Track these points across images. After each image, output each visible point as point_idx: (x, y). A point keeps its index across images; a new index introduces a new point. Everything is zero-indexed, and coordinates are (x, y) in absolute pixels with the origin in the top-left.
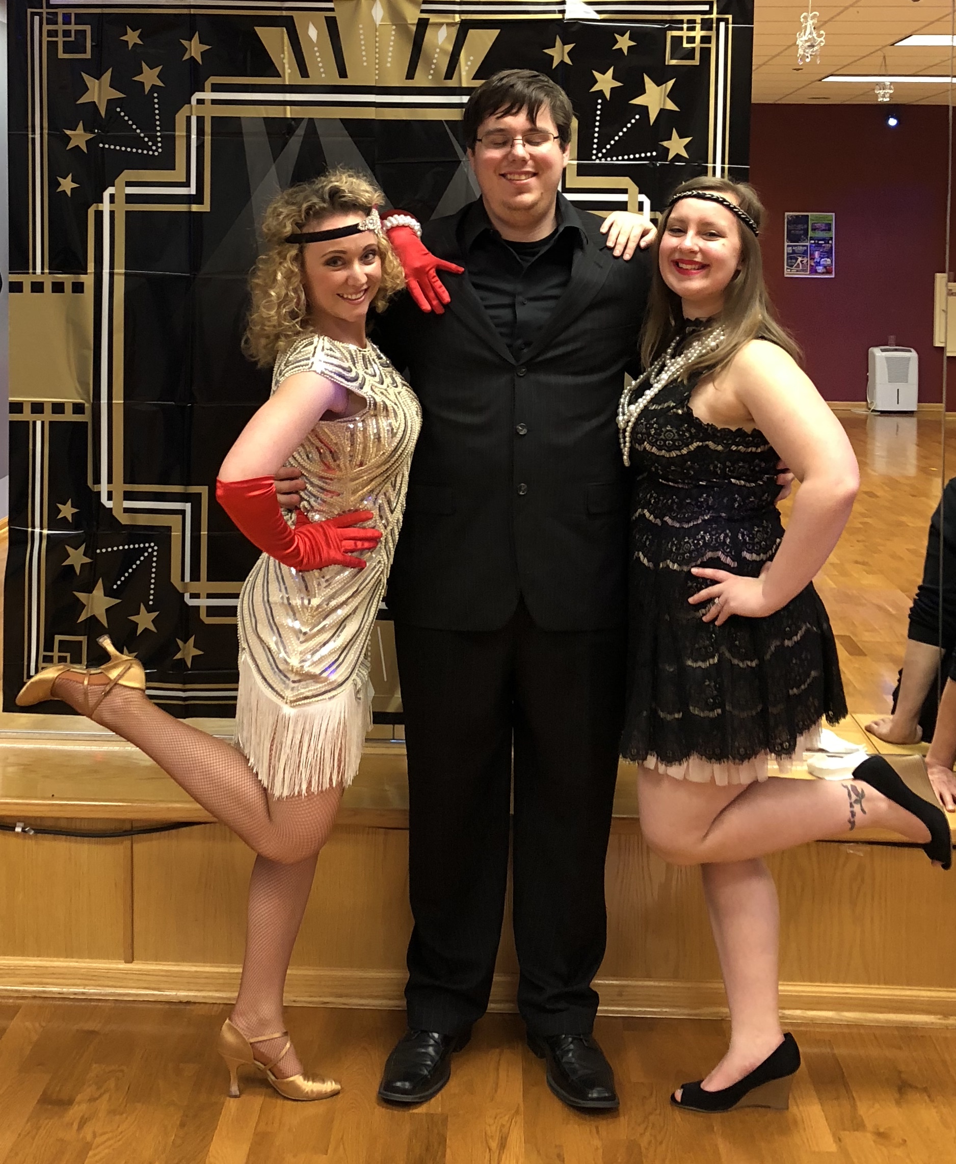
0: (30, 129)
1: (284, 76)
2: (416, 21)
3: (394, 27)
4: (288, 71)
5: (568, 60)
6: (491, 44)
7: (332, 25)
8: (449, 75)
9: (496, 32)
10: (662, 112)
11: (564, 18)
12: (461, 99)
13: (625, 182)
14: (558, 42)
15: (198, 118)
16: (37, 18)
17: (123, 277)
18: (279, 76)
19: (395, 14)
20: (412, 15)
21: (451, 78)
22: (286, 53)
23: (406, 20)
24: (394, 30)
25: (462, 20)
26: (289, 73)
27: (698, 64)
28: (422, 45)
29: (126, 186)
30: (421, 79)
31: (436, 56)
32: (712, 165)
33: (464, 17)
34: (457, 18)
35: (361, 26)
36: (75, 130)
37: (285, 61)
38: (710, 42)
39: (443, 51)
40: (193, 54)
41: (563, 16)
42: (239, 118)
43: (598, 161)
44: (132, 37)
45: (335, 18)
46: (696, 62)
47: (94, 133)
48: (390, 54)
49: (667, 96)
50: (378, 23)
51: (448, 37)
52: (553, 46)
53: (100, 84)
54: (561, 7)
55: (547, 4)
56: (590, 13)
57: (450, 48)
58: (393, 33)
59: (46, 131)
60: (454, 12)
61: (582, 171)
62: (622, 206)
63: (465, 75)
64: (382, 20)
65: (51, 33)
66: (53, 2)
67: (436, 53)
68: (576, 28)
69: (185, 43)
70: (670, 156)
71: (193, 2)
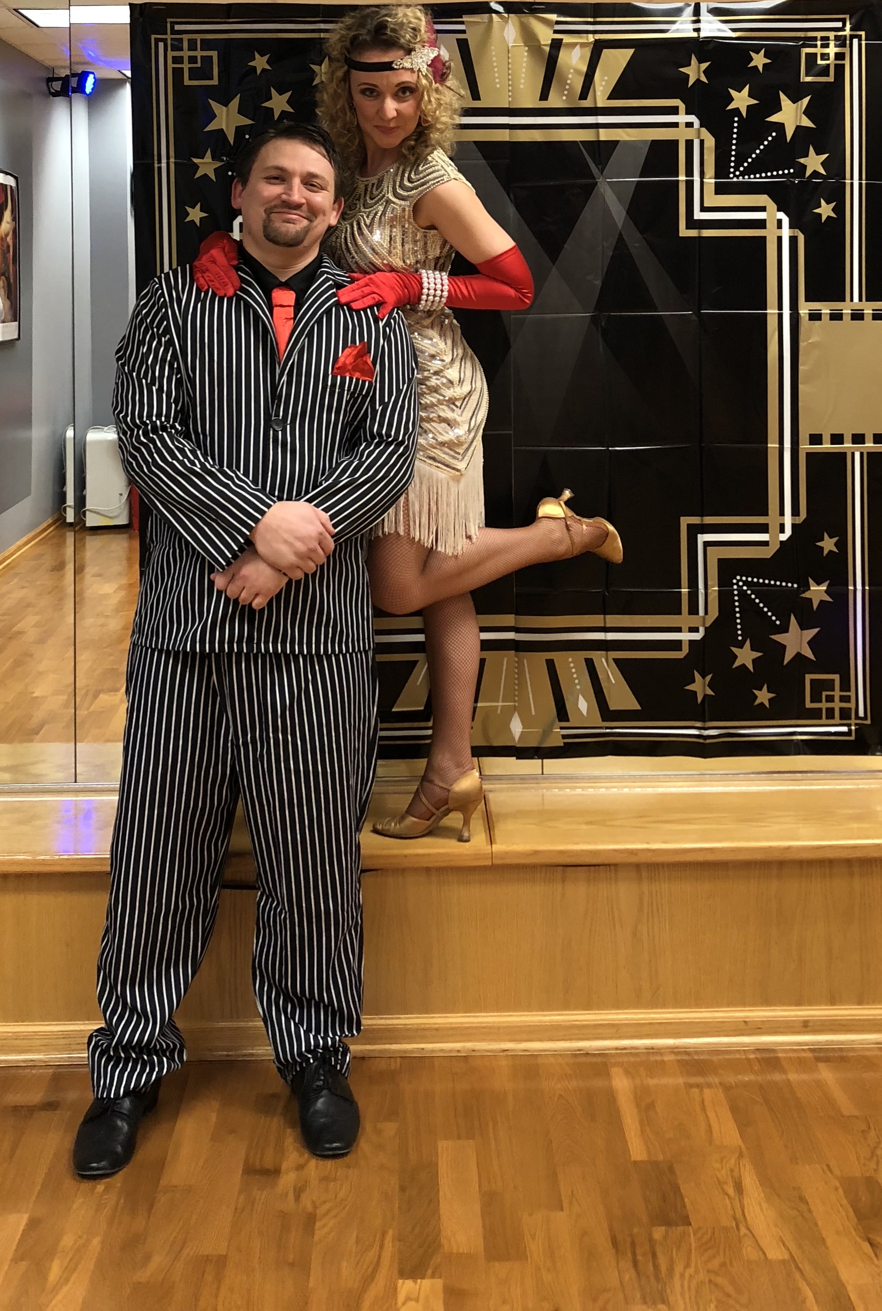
0: (156, 158)
2: (550, 42)
3: (527, 48)
5: (703, 79)
6: (625, 65)
7: (463, 46)
8: (584, 96)
9: (631, 51)
10: (799, 129)
11: (699, 37)
12: (597, 119)
13: (763, 199)
14: (694, 60)
16: (161, 45)
19: (529, 37)
20: (545, 36)
21: (586, 99)
23: (538, 41)
24: (526, 51)
25: (596, 40)
27: (833, 80)
28: (556, 65)
30: (555, 100)
31: (570, 76)
32: (850, 181)
33: (598, 37)
34: (591, 38)
35: (493, 48)
36: (203, 158)
38: (844, 59)
39: (577, 71)
41: (699, 34)
43: (735, 179)
44: (260, 63)
45: (466, 40)
46: (831, 79)
47: (223, 161)
48: (523, 75)
49: (804, 113)
50: (510, 45)
51: (582, 58)
52: (689, 65)
53: (228, 111)
54: (696, 26)
55: (681, 23)
56: (725, 31)
57: (584, 68)
58: (526, 54)
59: (172, 160)
60: (587, 32)
61: (720, 189)
62: (761, 224)
63: (601, 94)
64: (515, 42)
65: (176, 60)
66: (177, 27)
67: (570, 73)
68: (711, 46)
69: (315, 68)
70: (808, 173)
71: (322, 26)
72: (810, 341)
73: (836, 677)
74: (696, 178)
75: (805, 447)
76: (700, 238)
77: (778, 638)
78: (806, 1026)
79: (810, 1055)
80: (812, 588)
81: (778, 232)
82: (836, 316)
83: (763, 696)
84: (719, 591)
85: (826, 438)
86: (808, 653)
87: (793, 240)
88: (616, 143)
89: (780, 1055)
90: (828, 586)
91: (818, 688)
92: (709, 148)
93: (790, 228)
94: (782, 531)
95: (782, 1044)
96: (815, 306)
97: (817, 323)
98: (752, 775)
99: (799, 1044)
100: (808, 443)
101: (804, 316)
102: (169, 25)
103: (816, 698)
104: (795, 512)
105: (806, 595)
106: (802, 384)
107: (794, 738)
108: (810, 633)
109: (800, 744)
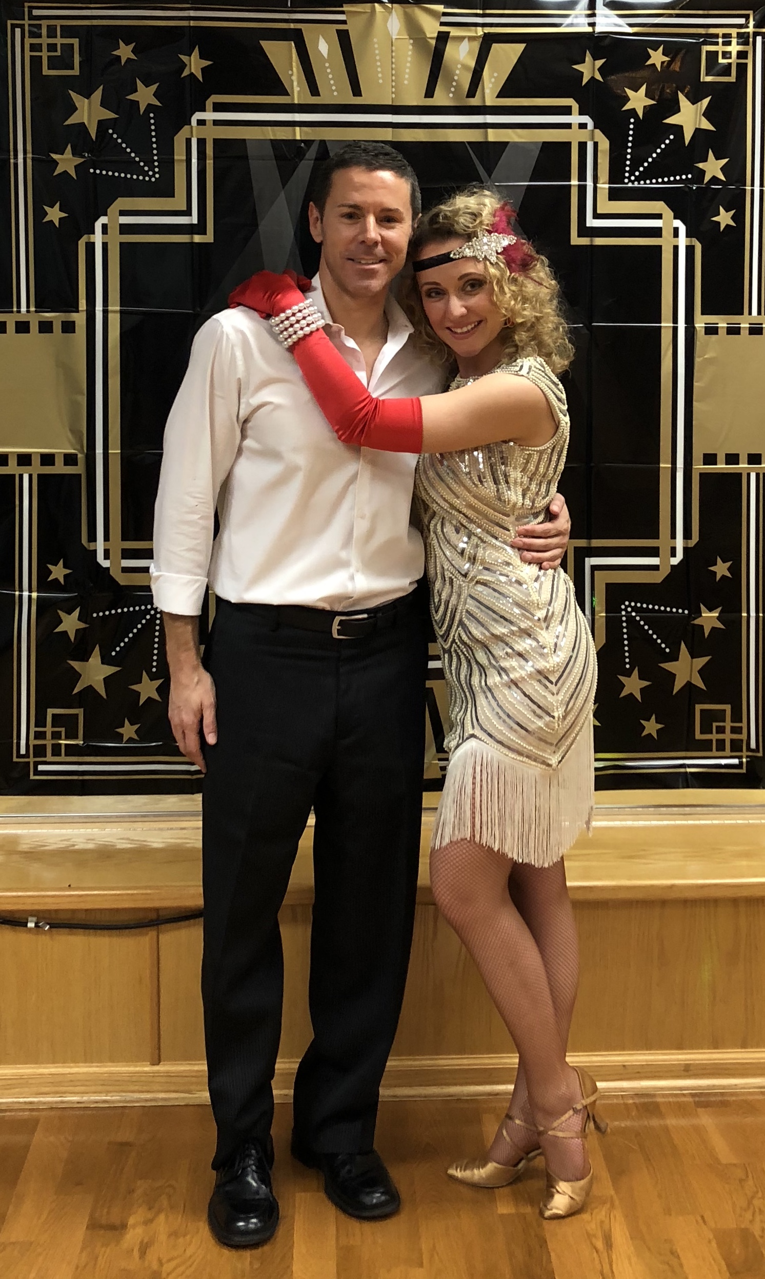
0: (12, 153)
1: (293, 95)
2: (435, 35)
3: (411, 41)
4: (296, 89)
5: (598, 77)
6: (515, 61)
7: (344, 38)
8: (471, 93)
9: (522, 47)
10: (698, 131)
11: (594, 32)
12: (485, 119)
13: (659, 206)
14: (588, 57)
15: (199, 140)
16: (18, 31)
17: (118, 315)
18: (288, 94)
19: (414, 30)
20: (431, 28)
21: (473, 96)
22: (295, 69)
23: (424, 33)
24: (411, 44)
25: (485, 33)
26: (298, 91)
27: (734, 81)
28: (442, 60)
29: (120, 215)
30: (441, 98)
31: (457, 72)
32: (750, 188)
33: (488, 30)
34: (480, 31)
35: (375, 40)
36: (62, 154)
37: (294, 78)
38: (746, 58)
39: (465, 67)
40: (193, 71)
41: (594, 29)
42: (244, 140)
43: (630, 185)
44: (125, 52)
45: (348, 31)
46: (732, 79)
47: (83, 157)
48: (407, 70)
49: (704, 115)
50: (394, 37)
51: (470, 52)
52: (584, 62)
53: (90, 104)
54: (591, 20)
55: (576, 17)
56: (620, 26)
57: (472, 64)
58: (411, 47)
59: (29, 155)
60: (476, 25)
61: (614, 195)
62: (656, 232)
63: (489, 92)
64: (398, 34)
65: (33, 47)
66: (36, 12)
67: (458, 68)
68: (607, 42)
69: (184, 58)
70: (707, 178)
71: (192, 13)
72: (706, 357)
73: (728, 708)
74: (589, 183)
75: (699, 467)
76: (592, 247)
77: (668, 666)
78: (687, 1071)
79: (691, 1099)
80: (703, 615)
81: (674, 241)
82: (734, 331)
83: (651, 727)
84: (606, 617)
85: (721, 457)
86: (699, 682)
87: (690, 250)
88: (506, 144)
89: (659, 1100)
90: (720, 614)
91: (709, 718)
92: (602, 151)
93: (687, 237)
94: (673, 554)
95: (662, 1089)
96: (712, 319)
97: (714, 337)
98: (638, 809)
99: (681, 1089)
100: (702, 463)
101: (700, 331)
102: (26, 10)
103: (706, 729)
104: (687, 535)
105: (697, 622)
106: (696, 401)
107: (682, 770)
108: (702, 661)
109: (689, 776)
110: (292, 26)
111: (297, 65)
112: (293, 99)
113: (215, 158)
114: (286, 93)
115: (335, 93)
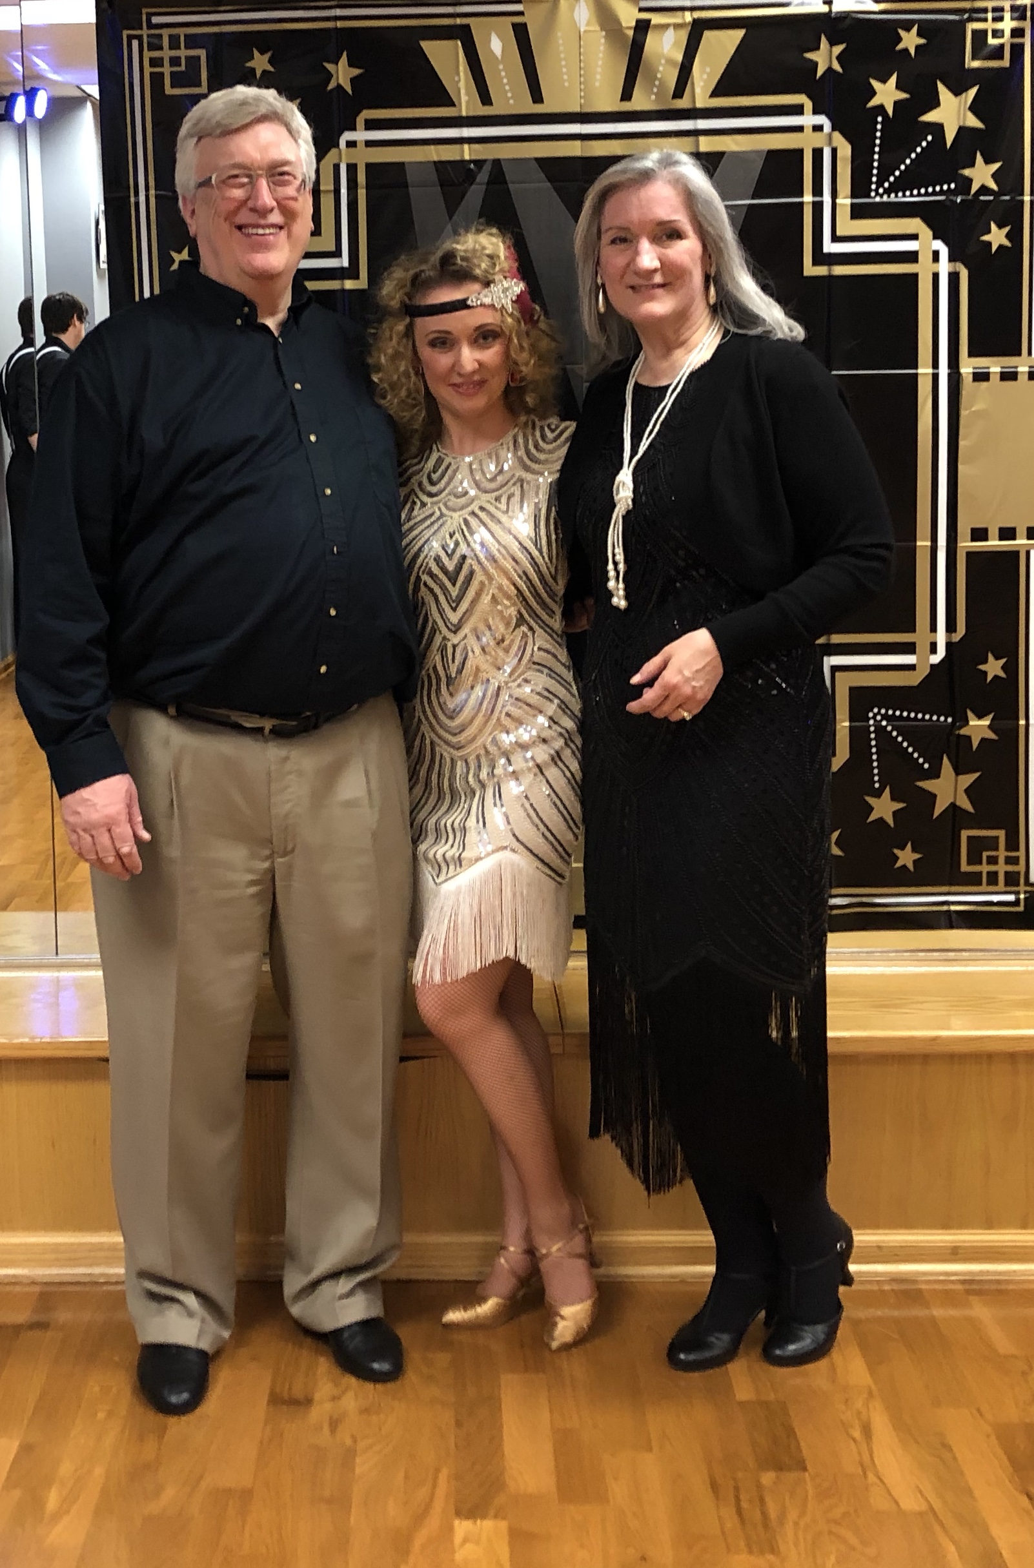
0: (132, 190)
1: (460, 105)
2: (633, 24)
3: (604, 33)
4: (464, 98)
5: (837, 67)
6: (733, 52)
7: (521, 33)
8: (678, 93)
9: (741, 33)
10: (963, 130)
11: (830, 11)
12: (695, 124)
13: (914, 224)
14: (824, 43)
15: (348, 166)
16: (135, 43)
18: (453, 105)
19: (606, 18)
20: (628, 16)
21: (681, 97)
22: (462, 74)
23: (620, 24)
24: (603, 37)
25: (694, 19)
26: (466, 101)
27: (1008, 65)
28: (642, 54)
30: (641, 101)
31: (661, 68)
32: (1029, 198)
33: (698, 15)
34: (688, 17)
35: (559, 34)
37: (462, 85)
38: (1023, 36)
39: (670, 61)
40: (341, 82)
41: (831, 8)
42: (403, 164)
43: (878, 199)
44: (260, 63)
45: (525, 25)
46: (1006, 63)
48: (599, 69)
49: (970, 109)
50: (582, 30)
51: (676, 44)
52: (818, 48)
56: (865, 3)
57: (679, 57)
58: (603, 41)
59: (152, 192)
60: (681, 9)
61: (858, 212)
62: (912, 257)
63: (701, 92)
64: (588, 24)
65: (155, 62)
66: (156, 20)
67: (661, 64)
68: (848, 22)
69: (330, 67)
70: (975, 187)
71: (339, 12)
72: (973, 409)
73: (1001, 834)
74: (827, 198)
75: (966, 544)
76: (830, 278)
77: (927, 785)
78: (955, 1253)
79: (960, 1287)
80: (971, 723)
81: (933, 267)
82: (1009, 376)
83: (906, 857)
84: (850, 727)
85: (994, 532)
86: (965, 804)
87: (954, 278)
88: (721, 154)
89: (922, 1286)
90: (992, 720)
91: (977, 848)
92: (844, 159)
93: (950, 260)
94: (933, 649)
95: (925, 1274)
96: (982, 362)
97: (984, 384)
99: (948, 1274)
100: (969, 539)
101: (966, 378)
102: (144, 17)
103: (974, 859)
104: (951, 627)
105: (963, 732)
106: (961, 464)
107: (945, 908)
108: (968, 779)
109: (954, 916)
110: (459, 21)
111: (465, 69)
112: (460, 110)
113: (368, 187)
114: (452, 104)
115: (511, 101)
